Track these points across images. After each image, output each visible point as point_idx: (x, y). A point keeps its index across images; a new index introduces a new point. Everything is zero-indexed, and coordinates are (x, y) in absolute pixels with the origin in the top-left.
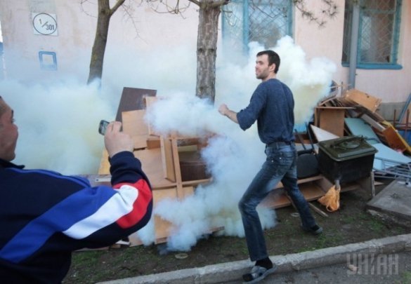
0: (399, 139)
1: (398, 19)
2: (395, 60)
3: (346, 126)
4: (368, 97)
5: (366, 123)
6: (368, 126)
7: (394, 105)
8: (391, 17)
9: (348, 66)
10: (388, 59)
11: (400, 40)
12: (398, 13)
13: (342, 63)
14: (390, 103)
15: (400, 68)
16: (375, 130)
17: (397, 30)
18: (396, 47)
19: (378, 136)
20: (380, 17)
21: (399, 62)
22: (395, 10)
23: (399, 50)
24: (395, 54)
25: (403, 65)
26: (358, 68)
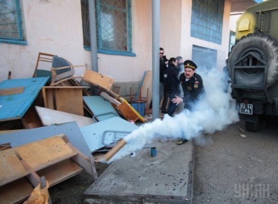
0: (132, 112)
1: (130, 18)
2: (131, 49)
3: (84, 103)
4: (102, 77)
5: (105, 100)
6: (107, 102)
7: (133, 84)
8: (125, 15)
9: (90, 51)
10: (126, 48)
11: (133, 34)
12: (129, 13)
13: (84, 47)
14: (130, 82)
15: (134, 55)
16: (114, 106)
17: (130, 26)
18: (130, 40)
19: (116, 110)
20: (116, 13)
21: (134, 51)
22: (127, 10)
23: (133, 42)
24: (131, 44)
25: (136, 54)
26: (98, 52)
